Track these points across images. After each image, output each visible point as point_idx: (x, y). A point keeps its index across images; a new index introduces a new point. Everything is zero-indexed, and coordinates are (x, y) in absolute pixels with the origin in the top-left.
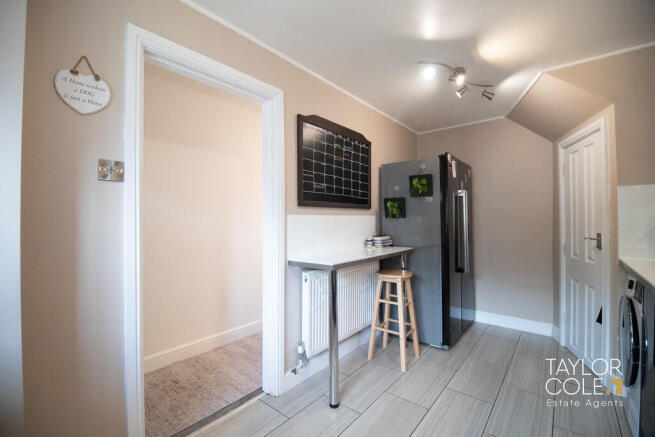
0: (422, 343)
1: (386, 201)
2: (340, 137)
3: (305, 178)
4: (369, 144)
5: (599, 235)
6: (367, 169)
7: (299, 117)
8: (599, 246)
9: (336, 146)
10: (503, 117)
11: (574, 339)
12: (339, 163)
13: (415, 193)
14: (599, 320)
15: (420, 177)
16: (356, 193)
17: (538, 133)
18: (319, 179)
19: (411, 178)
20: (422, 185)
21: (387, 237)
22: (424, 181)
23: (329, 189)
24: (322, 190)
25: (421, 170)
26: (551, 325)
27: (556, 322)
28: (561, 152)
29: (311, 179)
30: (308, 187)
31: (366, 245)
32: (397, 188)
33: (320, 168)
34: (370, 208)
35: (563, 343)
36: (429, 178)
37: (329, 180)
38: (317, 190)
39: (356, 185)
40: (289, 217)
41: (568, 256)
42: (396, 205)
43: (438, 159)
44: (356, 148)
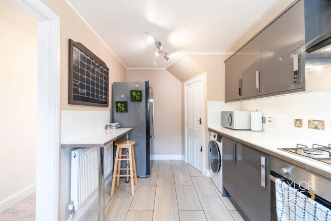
0: (138, 177)
1: (117, 103)
2: (94, 61)
3: (74, 85)
4: (108, 69)
5: (200, 119)
6: (107, 84)
7: (70, 41)
8: (200, 123)
9: (92, 66)
10: (164, 69)
11: (191, 158)
12: (93, 78)
13: (133, 99)
14: (201, 151)
15: (137, 92)
16: (101, 98)
17: (178, 78)
18: (82, 86)
19: (132, 91)
20: (138, 96)
21: (117, 123)
22: (139, 94)
23: (88, 94)
24: (84, 94)
25: (136, 87)
26: (181, 155)
27: (183, 153)
28: (185, 87)
29: (77, 86)
30: (76, 91)
31: (106, 128)
32: (123, 96)
33: (82, 79)
34: (108, 106)
35: (186, 162)
36: (140, 92)
37: (88, 88)
38: (81, 93)
39: (101, 93)
40: (63, 112)
41: (188, 127)
42: (123, 105)
43: (145, 83)
44: (102, 70)
